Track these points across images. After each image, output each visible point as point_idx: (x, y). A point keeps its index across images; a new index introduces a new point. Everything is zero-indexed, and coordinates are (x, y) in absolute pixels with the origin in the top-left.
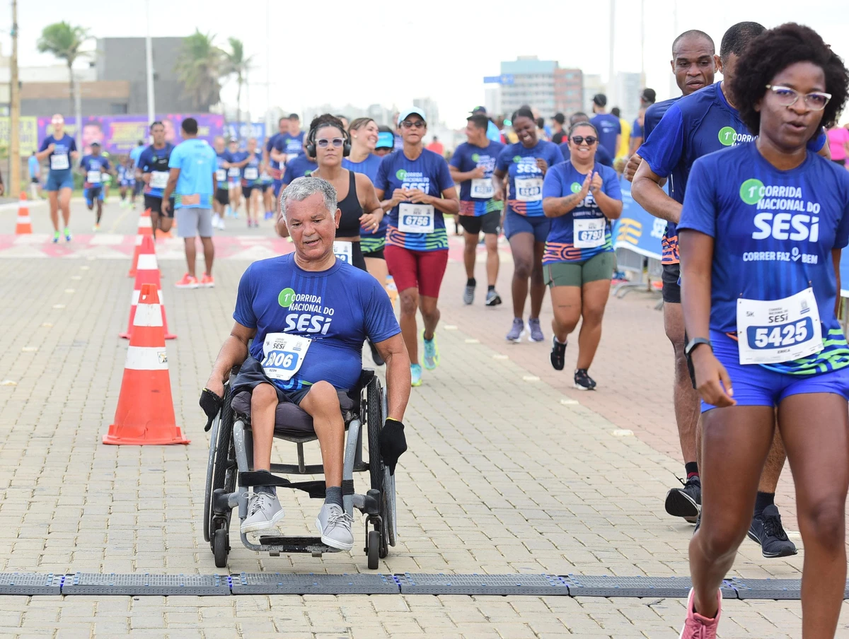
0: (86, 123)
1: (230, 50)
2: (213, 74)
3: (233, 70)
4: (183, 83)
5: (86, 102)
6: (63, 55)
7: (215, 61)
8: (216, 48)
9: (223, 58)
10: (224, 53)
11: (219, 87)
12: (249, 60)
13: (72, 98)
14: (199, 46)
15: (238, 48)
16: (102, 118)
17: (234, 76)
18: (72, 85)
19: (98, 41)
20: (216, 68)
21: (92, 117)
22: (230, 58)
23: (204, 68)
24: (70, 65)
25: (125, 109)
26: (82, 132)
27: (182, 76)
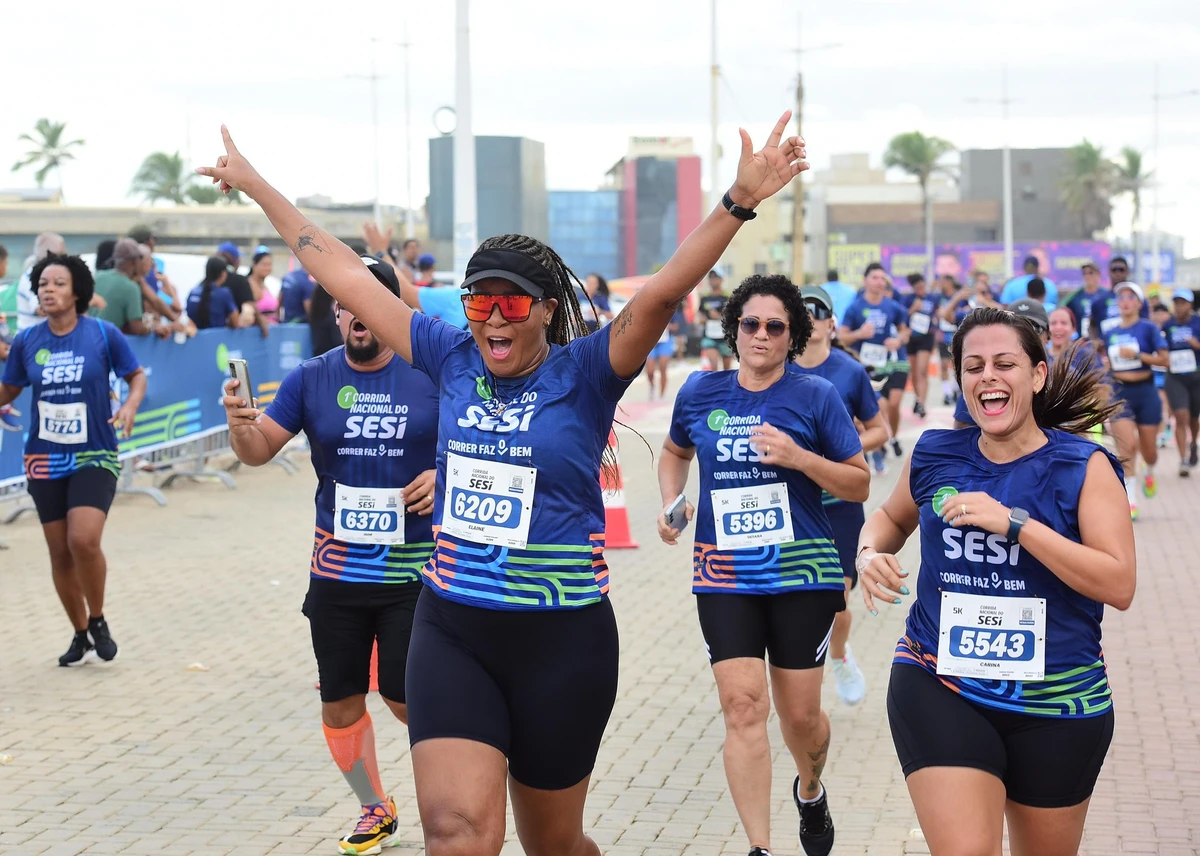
0: (939, 252)
1: (1123, 163)
2: (1102, 192)
3: (1128, 188)
4: (1064, 204)
5: (942, 227)
6: (916, 171)
7: (1106, 177)
8: (1108, 161)
9: (1116, 173)
10: (1117, 166)
11: (1110, 208)
12: (1147, 176)
13: (924, 222)
14: (1086, 159)
15: (1134, 161)
16: (959, 246)
17: (1129, 196)
18: (924, 205)
19: (963, 154)
20: (1107, 185)
21: (947, 245)
22: (1123, 173)
23: (1090, 185)
24: (923, 182)
25: (990, 236)
26: (935, 263)
27: (1064, 195)
